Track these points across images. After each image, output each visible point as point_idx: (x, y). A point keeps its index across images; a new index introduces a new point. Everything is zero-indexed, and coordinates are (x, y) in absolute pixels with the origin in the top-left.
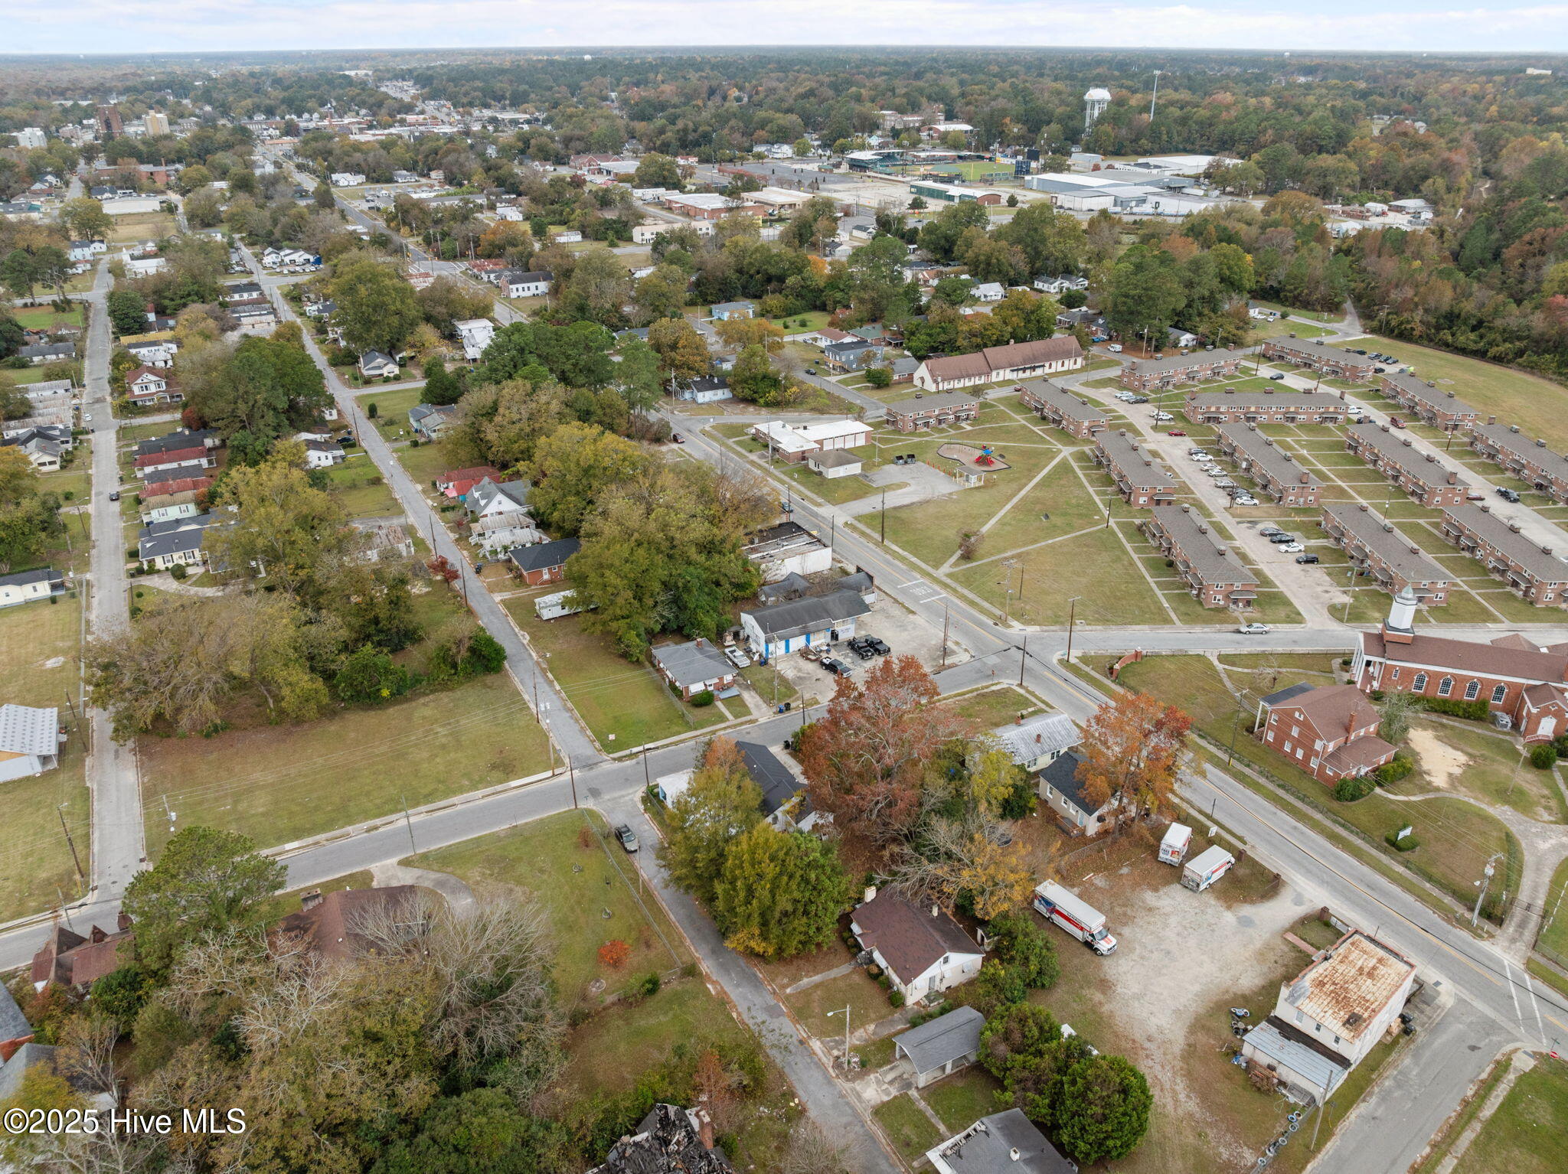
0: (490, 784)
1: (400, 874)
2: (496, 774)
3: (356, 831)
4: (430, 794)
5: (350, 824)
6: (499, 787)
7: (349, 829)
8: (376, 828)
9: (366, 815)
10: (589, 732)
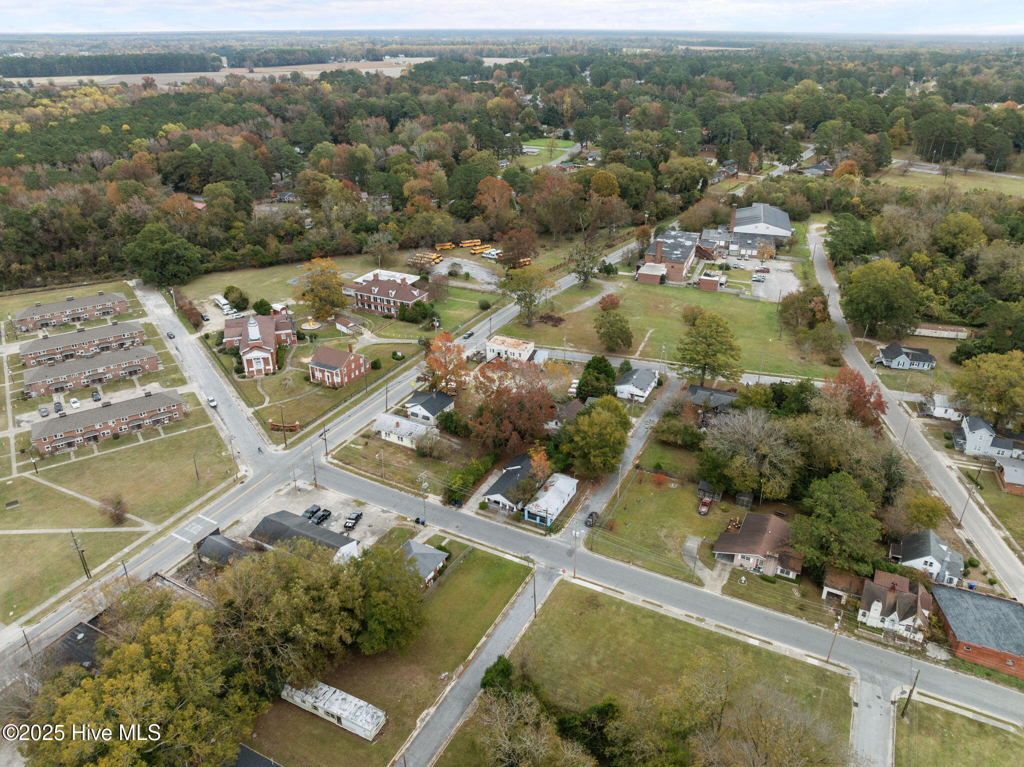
0: (611, 598)
1: (708, 578)
2: (601, 600)
3: (710, 624)
4: (650, 617)
5: (711, 633)
6: (610, 593)
7: (713, 629)
8: (698, 619)
9: (696, 629)
10: (520, 590)
